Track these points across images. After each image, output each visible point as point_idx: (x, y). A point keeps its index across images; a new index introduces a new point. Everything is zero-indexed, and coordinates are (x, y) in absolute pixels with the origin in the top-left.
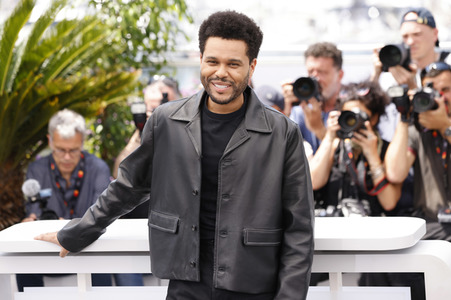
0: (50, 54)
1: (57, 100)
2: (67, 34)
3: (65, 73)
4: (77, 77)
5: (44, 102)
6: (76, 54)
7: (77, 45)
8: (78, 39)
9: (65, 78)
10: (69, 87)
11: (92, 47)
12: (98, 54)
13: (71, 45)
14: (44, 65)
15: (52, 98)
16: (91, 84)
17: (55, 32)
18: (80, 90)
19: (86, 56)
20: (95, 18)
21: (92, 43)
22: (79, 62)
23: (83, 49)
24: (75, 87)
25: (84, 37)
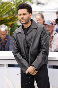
2: (3, 6)
4: (5, 17)
9: (2, 17)
10: (3, 19)
12: (10, 11)
13: (3, 9)
16: (8, 18)
18: (6, 20)
19: (7, 11)
20: (9, 3)
21: (8, 9)
22: (5, 13)
23: (6, 10)
24: (4, 19)
25: (7, 7)
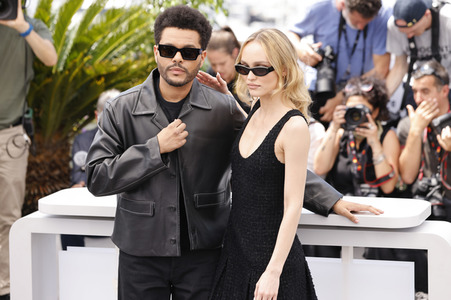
0: (99, 38)
1: (103, 79)
2: (114, 21)
3: (111, 56)
4: (122, 60)
5: (92, 80)
6: (122, 39)
7: (123, 31)
8: (124, 25)
9: (111, 60)
10: (114, 69)
11: (137, 34)
12: (142, 40)
13: (118, 30)
14: (93, 48)
15: (99, 77)
16: (134, 67)
17: (105, 19)
18: (124, 72)
19: (131, 41)
20: (140, 8)
21: (137, 30)
22: (124, 46)
23: (128, 35)
24: (120, 69)
25: (130, 24)
